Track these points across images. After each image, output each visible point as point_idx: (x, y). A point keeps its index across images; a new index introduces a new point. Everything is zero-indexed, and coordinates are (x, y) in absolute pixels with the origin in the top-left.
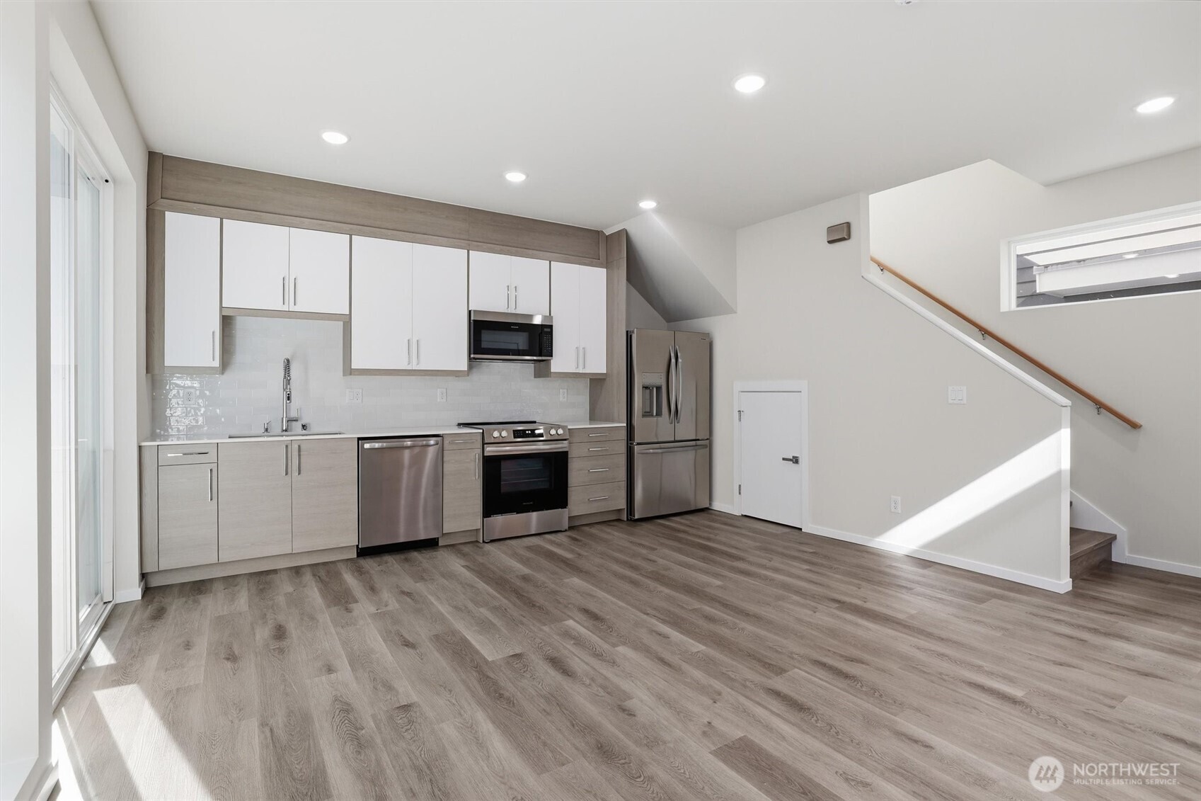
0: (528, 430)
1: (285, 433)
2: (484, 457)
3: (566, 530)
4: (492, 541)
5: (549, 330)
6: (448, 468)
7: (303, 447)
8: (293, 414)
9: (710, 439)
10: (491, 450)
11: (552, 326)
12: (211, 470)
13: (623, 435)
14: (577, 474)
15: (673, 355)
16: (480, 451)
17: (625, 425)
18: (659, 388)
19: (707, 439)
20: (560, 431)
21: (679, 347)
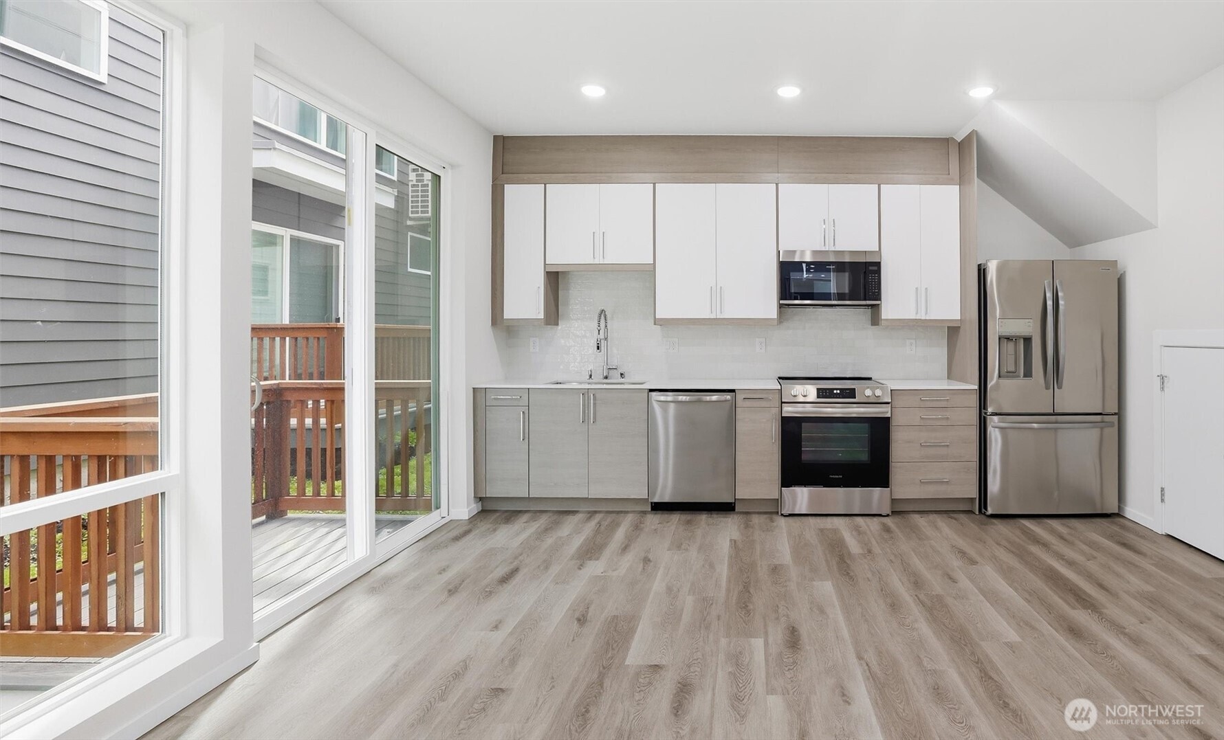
0: (837, 389)
1: (606, 381)
2: (782, 417)
3: (888, 515)
4: (791, 515)
5: (875, 268)
6: (741, 427)
7: (597, 396)
8: (614, 363)
9: (1120, 414)
10: (789, 411)
11: (879, 263)
12: (523, 412)
13: (974, 401)
14: (902, 448)
15: (1049, 295)
16: (776, 410)
17: (976, 387)
18: (1028, 340)
19: (1115, 414)
20: (878, 392)
21: (1061, 283)
